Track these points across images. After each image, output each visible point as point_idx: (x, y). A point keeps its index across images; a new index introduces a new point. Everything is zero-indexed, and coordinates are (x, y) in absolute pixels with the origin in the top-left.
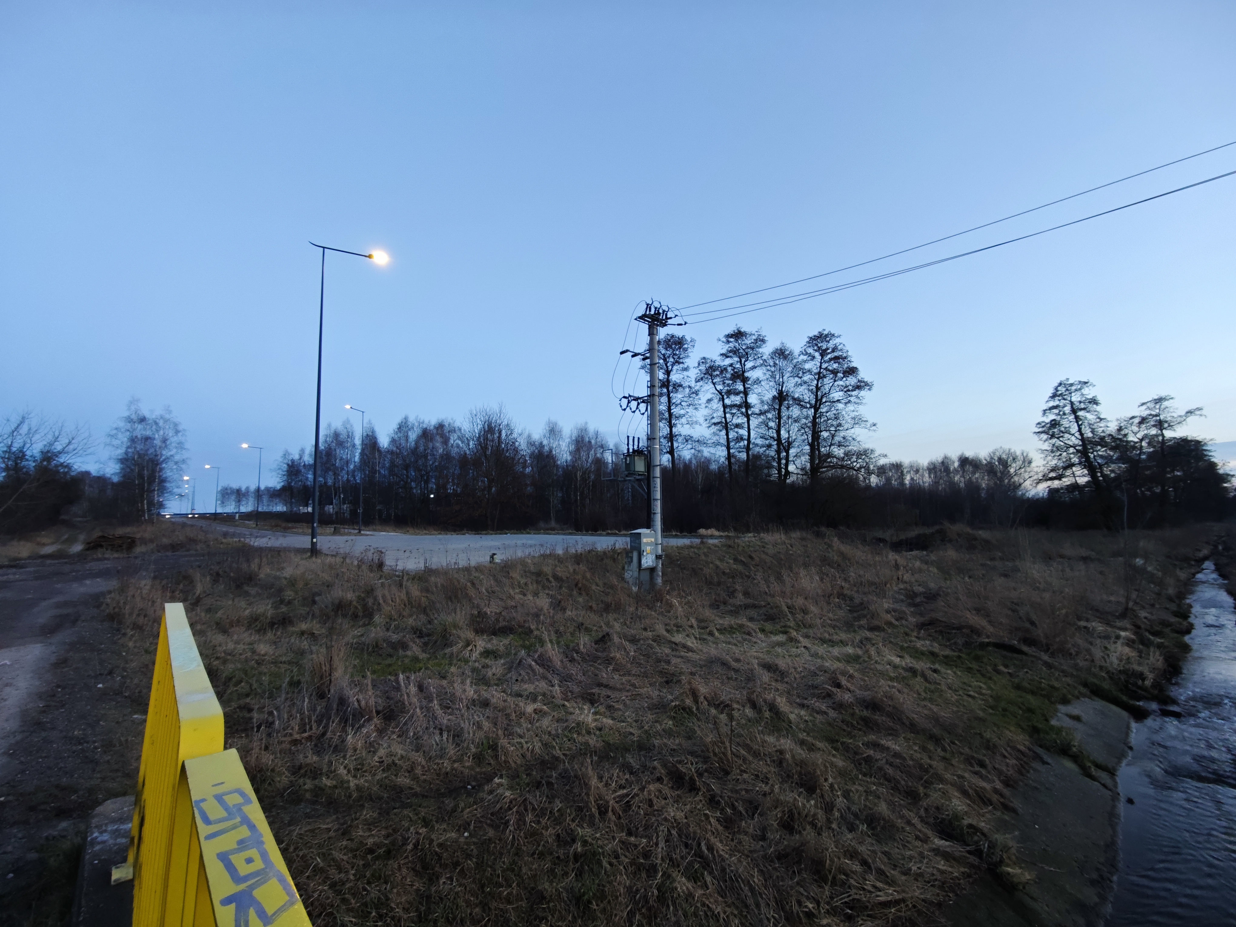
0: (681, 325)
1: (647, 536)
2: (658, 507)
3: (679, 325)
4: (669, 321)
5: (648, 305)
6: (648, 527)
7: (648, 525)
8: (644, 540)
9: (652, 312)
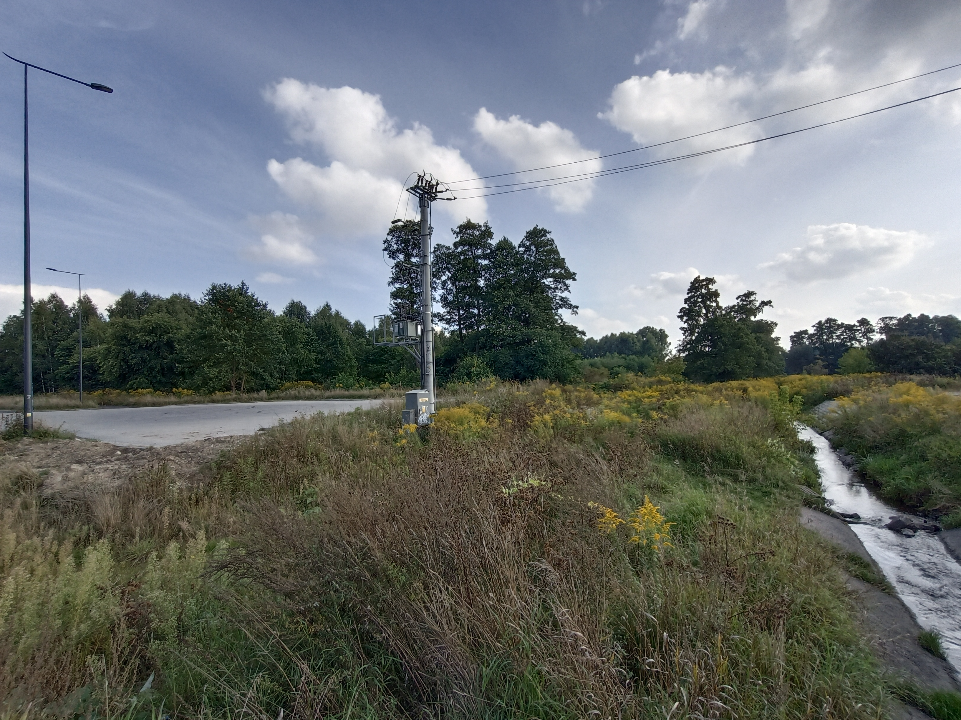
0: (450, 199)
1: (423, 396)
2: (431, 370)
3: (448, 199)
4: (439, 195)
5: (420, 176)
6: (422, 388)
7: (423, 387)
8: (421, 400)
9: (424, 185)
